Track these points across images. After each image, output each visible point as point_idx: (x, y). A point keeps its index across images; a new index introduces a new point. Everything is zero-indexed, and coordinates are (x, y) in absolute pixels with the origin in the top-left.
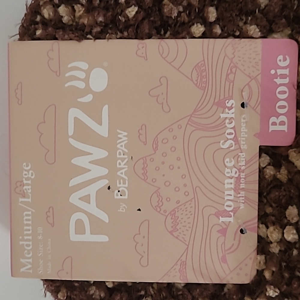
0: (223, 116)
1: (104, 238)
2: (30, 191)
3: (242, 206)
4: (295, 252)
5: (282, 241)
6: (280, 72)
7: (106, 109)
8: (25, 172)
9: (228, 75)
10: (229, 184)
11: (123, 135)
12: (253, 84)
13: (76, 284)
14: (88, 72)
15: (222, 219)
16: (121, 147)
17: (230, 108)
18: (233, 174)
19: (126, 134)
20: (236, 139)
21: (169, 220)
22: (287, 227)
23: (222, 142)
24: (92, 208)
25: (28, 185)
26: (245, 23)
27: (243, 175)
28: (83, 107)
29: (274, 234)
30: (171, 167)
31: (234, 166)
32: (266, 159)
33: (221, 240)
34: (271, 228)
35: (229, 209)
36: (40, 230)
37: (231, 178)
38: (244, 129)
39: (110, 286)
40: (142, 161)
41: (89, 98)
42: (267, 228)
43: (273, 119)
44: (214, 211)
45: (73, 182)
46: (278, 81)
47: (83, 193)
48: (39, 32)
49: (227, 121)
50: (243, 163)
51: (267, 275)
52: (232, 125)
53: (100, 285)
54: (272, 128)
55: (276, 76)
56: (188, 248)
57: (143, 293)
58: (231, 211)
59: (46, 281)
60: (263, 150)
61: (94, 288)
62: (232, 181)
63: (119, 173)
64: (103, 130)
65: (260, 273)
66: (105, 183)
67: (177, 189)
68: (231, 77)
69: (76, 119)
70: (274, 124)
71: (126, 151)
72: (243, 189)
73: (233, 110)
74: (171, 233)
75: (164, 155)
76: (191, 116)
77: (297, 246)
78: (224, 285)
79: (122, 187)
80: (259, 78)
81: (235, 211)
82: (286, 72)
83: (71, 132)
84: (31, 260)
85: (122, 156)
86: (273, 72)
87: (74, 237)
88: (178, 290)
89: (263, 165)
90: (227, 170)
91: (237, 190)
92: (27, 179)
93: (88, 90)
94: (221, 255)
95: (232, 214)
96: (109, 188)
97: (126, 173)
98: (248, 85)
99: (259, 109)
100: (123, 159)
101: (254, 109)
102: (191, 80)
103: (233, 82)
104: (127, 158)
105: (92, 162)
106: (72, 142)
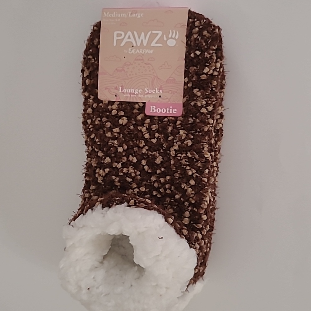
0: (157, 89)
1: (115, 44)
3: (125, 95)
4: (108, 114)
5: (112, 109)
6: (171, 110)
9: (171, 91)
10: (133, 91)
11: (151, 52)
12: (167, 100)
13: (99, 34)
14: (174, 39)
15: (120, 88)
16: (147, 51)
17: (159, 91)
20: (148, 93)
21: (121, 69)
22: (117, 112)
23: (148, 89)
24: (126, 40)
25: (135, 15)
26: (187, 97)
27: (136, 96)
29: (115, 106)
30: (139, 70)
31: (139, 93)
32: (141, 105)
33: (113, 88)
34: (117, 106)
35: (124, 91)
36: (119, 20)
37: (135, 91)
38: (152, 96)
39: (98, 47)
40: (142, 58)
41: (165, 39)
42: (117, 105)
43: (155, 107)
44: (123, 85)
46: (168, 109)
47: (132, 37)
48: (190, 20)
49: (155, 90)
50: (140, 96)
51: (101, 104)
53: (99, 43)
54: (151, 107)
55: (170, 108)
56: (111, 75)
57: (96, 59)
59: (100, 22)
60: (144, 103)
61: (98, 40)
63: (138, 50)
64: (153, 44)
65: (102, 102)
66: (135, 45)
67: (132, 72)
68: (170, 92)
69: (158, 34)
70: (153, 107)
71: (146, 53)
72: (131, 96)
73: (158, 92)
74: (116, 69)
75: (144, 67)
76: (157, 77)
77: (110, 115)
78: (97, 89)
79: (133, 51)
80: (169, 102)
81: (123, 93)
82: (171, 112)
83: (154, 32)
84: (108, 16)
85: (144, 51)
86: (171, 107)
87: (116, 33)
88: (97, 72)
89: (139, 104)
90: (137, 90)
91: (130, 93)
92: (137, 15)
93: (168, 39)
94: (108, 87)
95: (122, 92)
96: (133, 46)
97: (138, 53)
98: (167, 98)
99: (158, 102)
100: (143, 51)
101: (159, 100)
102: (170, 77)
103: (168, 93)
104: (143, 53)
105: (142, 40)
106: (150, 32)
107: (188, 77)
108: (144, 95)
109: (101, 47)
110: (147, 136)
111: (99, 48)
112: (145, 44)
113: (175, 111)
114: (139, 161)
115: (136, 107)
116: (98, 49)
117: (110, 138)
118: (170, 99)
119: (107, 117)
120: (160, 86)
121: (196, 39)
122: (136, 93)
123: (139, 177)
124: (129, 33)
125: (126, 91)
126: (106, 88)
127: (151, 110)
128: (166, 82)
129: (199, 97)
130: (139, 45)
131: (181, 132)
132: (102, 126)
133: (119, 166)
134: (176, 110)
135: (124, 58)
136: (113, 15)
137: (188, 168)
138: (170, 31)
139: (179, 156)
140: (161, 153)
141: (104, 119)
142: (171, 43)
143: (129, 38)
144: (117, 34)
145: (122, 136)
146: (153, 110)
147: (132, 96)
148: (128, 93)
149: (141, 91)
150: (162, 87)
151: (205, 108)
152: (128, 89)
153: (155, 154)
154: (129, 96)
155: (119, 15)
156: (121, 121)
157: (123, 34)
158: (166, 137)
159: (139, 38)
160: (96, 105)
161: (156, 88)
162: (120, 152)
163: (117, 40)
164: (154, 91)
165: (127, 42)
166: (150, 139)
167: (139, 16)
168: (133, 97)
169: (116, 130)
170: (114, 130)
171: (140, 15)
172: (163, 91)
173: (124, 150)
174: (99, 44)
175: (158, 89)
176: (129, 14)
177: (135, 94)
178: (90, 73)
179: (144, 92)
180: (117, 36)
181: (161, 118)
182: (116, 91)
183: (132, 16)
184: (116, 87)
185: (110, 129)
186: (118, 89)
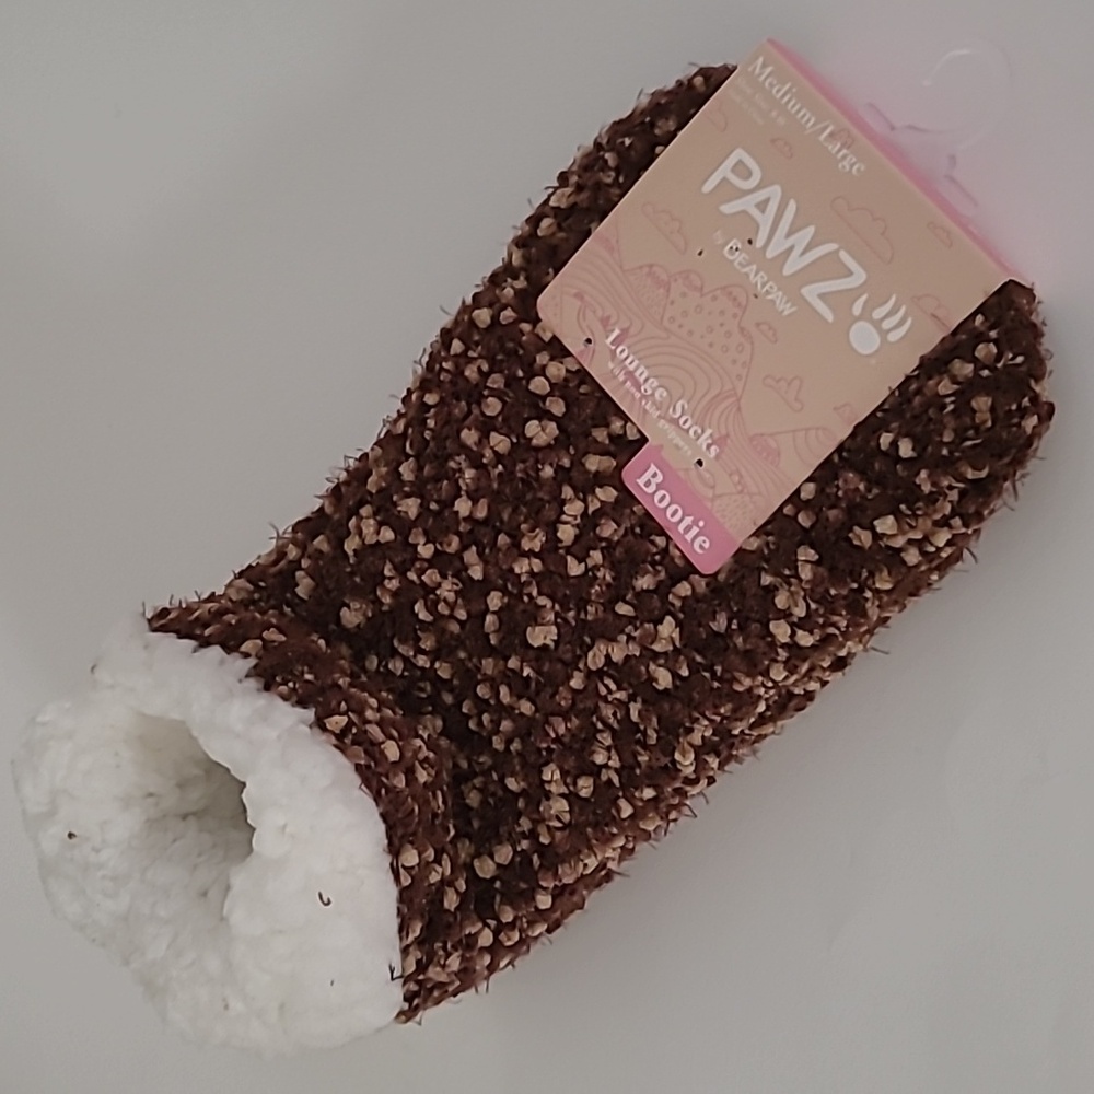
0: (709, 432)
1: (708, 187)
2: (830, 147)
3: (611, 365)
4: (520, 374)
5: (542, 372)
6: (695, 530)
7: (830, 317)
8: (854, 160)
9: (741, 476)
10: (641, 373)
11: (788, 309)
12: (710, 494)
13: (693, 112)
14: (884, 334)
15: (617, 332)
16: (777, 296)
17: (709, 446)
18: (647, 386)
19: (786, 313)
20: (675, 422)
21: (664, 276)
22: (549, 389)
23: (686, 407)
24: (747, 204)
25: (839, 151)
26: (767, 544)
27: (638, 395)
28: (853, 294)
29: (556, 370)
30: (711, 330)
31: (653, 395)
32: (632, 435)
33: (599, 313)
34: (563, 373)
35: (620, 349)
36: (782, 121)
37: (646, 380)
38: (678, 441)
39: (659, 149)
40: (744, 303)
41: (857, 309)
42: (568, 371)
43: (660, 478)
44: (633, 331)
45: (792, 206)
46: (688, 520)
47: (772, 208)
49: (700, 431)
50: (647, 407)
51: (526, 327)
52: (691, 432)
53: (668, 138)
54: (653, 468)
55: (695, 523)
56: (621, 267)
57: (621, 179)
58: (615, 350)
60: (643, 440)
61: (672, 129)
62: (642, 379)
63: (754, 267)
64: (811, 292)
65: (536, 320)
66: (759, 243)
67: (685, 314)
68: (736, 478)
69: (850, 273)
70: (655, 475)
71: (770, 297)
72: (625, 382)
73: (704, 447)
74: (651, 266)
75: (728, 334)
76: (739, 400)
77: (524, 382)
78: (557, 272)
79: (738, 257)
80: (709, 505)
81: (613, 353)
82: (689, 537)
83: (843, 255)
85: (767, 287)
86: (701, 524)
87: (739, 154)
88: (591, 222)
89: (629, 424)
90: (656, 384)
91: (630, 375)
92: (844, 157)
93: (866, 315)
94: (587, 298)
95: (613, 347)
96: (750, 242)
97: (747, 275)
98: (713, 487)
99: (681, 474)
100: (763, 285)
101: (687, 470)
102: (772, 435)
103: (730, 475)
104: (761, 290)
105: (791, 248)
106: (832, 247)
107: (820, 491)
108: (659, 416)
109: (666, 156)
110: (566, 533)
111: (658, 155)
112: (788, 270)
113: (701, 547)
114: (485, 586)
115: (613, 426)
116: (652, 158)
117: (464, 448)
118: (720, 496)
119: (511, 381)
120: (724, 432)
121: (938, 402)
122: (647, 388)
123: (454, 628)
124: (775, 192)
125: (625, 355)
126: (579, 296)
127: (645, 479)
128: (751, 439)
129: (800, 580)
130: (770, 254)
131: (668, 628)
132: (476, 394)
133: (426, 551)
134: (707, 545)
135: (700, 253)
136: (778, 91)
137: (606, 739)
138: (893, 299)
139: (607, 687)
140: (566, 621)
141: (496, 381)
142: (864, 339)
143: (762, 206)
144: (740, 162)
145: (500, 474)
146: (648, 484)
147: (628, 383)
148: (625, 367)
149: (661, 396)
150: (729, 441)
151: (792, 625)
152: (634, 354)
153: (545, 606)
154: (622, 378)
155: (793, 106)
156: (532, 428)
157: (757, 175)
158: (616, 593)
159: (789, 234)
160: (511, 320)
161: (710, 427)
162: (457, 513)
163: (724, 180)
164: (695, 432)
165: (744, 212)
166: (568, 550)
167: (846, 163)
168: (628, 391)
169: (500, 442)
170: (495, 438)
171: (852, 166)
172: (717, 457)
173: (470, 519)
174: (666, 145)
175: (711, 435)
176: (825, 128)
177: (638, 388)
178: (573, 207)
179: (668, 409)
180: (734, 170)
181: (649, 526)
182: (598, 329)
183: (826, 144)
184: (609, 318)
185: (486, 427)
186: (610, 328)
